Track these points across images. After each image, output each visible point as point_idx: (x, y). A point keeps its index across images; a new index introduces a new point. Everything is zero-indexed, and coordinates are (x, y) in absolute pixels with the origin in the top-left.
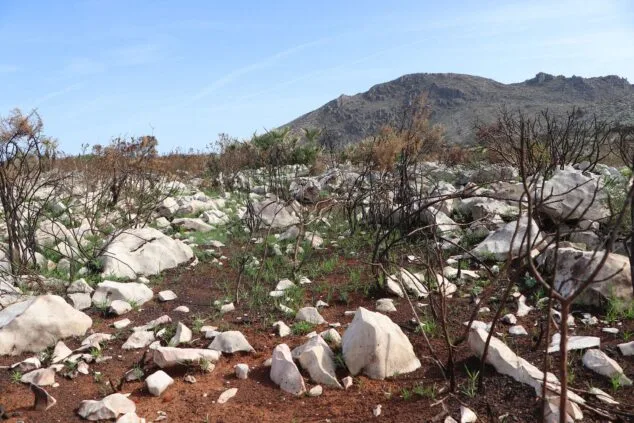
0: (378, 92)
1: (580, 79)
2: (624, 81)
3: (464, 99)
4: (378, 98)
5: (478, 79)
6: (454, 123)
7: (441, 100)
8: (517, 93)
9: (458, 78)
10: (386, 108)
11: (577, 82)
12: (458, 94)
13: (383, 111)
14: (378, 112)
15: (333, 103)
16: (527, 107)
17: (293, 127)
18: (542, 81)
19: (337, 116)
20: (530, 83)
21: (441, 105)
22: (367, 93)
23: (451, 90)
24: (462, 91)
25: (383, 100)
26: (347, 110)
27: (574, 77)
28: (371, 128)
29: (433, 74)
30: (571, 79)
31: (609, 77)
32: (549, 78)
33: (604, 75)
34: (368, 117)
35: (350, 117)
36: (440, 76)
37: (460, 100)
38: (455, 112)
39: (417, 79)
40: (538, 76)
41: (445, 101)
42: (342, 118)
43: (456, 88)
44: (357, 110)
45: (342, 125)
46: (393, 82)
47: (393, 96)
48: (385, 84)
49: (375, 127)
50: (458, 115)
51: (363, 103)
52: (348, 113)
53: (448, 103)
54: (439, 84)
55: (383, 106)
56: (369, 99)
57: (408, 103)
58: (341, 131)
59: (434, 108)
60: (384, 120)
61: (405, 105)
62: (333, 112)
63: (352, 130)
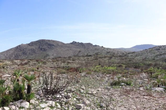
0: (32, 44)
1: (82, 43)
2: (92, 44)
4: (32, 45)
5: (59, 42)
6: (52, 53)
7: (49, 47)
8: (68, 46)
9: (54, 41)
10: (34, 48)
11: (82, 44)
12: (53, 45)
13: (33, 49)
14: (32, 49)
15: (20, 46)
16: (70, 49)
17: (7, 52)
18: (74, 43)
19: (20, 49)
20: (71, 43)
22: (29, 44)
23: (52, 44)
25: (33, 46)
26: (23, 48)
28: (30, 53)
29: (47, 40)
30: (80, 43)
31: (89, 43)
32: (76, 42)
33: (88, 43)
34: (29, 50)
35: (24, 50)
36: (49, 40)
37: (54, 47)
39: (43, 41)
41: (50, 47)
42: (22, 50)
43: (53, 44)
44: (26, 48)
45: (22, 52)
46: (36, 41)
47: (36, 45)
48: (34, 42)
49: (31, 53)
50: (53, 51)
51: (28, 46)
52: (23, 49)
53: (51, 48)
54: (49, 42)
55: (33, 47)
56: (30, 45)
57: (40, 47)
58: (21, 54)
59: (47, 49)
60: (33, 51)
61: (39, 47)
62: (19, 48)
63: (24, 53)
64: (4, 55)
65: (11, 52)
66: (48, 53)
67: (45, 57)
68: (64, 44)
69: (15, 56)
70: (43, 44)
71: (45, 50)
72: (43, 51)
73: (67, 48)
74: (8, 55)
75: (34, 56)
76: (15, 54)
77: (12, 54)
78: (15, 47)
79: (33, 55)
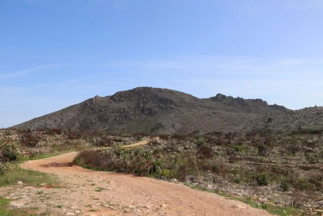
0: (120, 97)
1: (242, 99)
2: (265, 103)
3: (176, 105)
4: (120, 100)
5: (182, 94)
6: (170, 120)
7: (161, 105)
8: (207, 104)
9: (171, 92)
10: (125, 107)
11: (240, 101)
12: (171, 102)
13: (123, 109)
14: (120, 109)
15: (91, 100)
16: (214, 113)
17: (61, 114)
18: (220, 98)
19: (93, 109)
20: (213, 99)
21: (161, 108)
22: (113, 96)
23: (168, 100)
24: (174, 100)
25: (123, 101)
26: (99, 106)
27: (238, 98)
28: (115, 119)
29: (156, 88)
31: (257, 100)
32: (224, 97)
33: (255, 99)
34: (113, 112)
35: (101, 111)
36: (160, 90)
37: (172, 106)
38: (170, 113)
39: (146, 90)
40: (218, 95)
41: (163, 106)
42: (96, 111)
43: (171, 98)
44: (106, 107)
45: (96, 115)
46: (130, 91)
47: (130, 100)
48: (125, 92)
49: (117, 119)
50: (172, 115)
51: (110, 103)
52: (100, 108)
53: (166, 108)
54: (160, 95)
55: (123, 105)
56: (114, 100)
57: (140, 105)
58: (95, 120)
59: (157, 110)
60: (124, 114)
61: (138, 106)
62: (90, 106)
63: (103, 119)
64: (55, 121)
65: (72, 115)
66: (159, 121)
67: (152, 130)
68: (196, 99)
69: (81, 125)
70: (147, 99)
71: (151, 113)
72: (147, 115)
73: (206, 111)
74: (65, 121)
75: (126, 126)
76: (81, 119)
77: (74, 119)
78: (81, 104)
79: (122, 123)
